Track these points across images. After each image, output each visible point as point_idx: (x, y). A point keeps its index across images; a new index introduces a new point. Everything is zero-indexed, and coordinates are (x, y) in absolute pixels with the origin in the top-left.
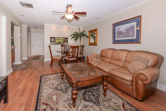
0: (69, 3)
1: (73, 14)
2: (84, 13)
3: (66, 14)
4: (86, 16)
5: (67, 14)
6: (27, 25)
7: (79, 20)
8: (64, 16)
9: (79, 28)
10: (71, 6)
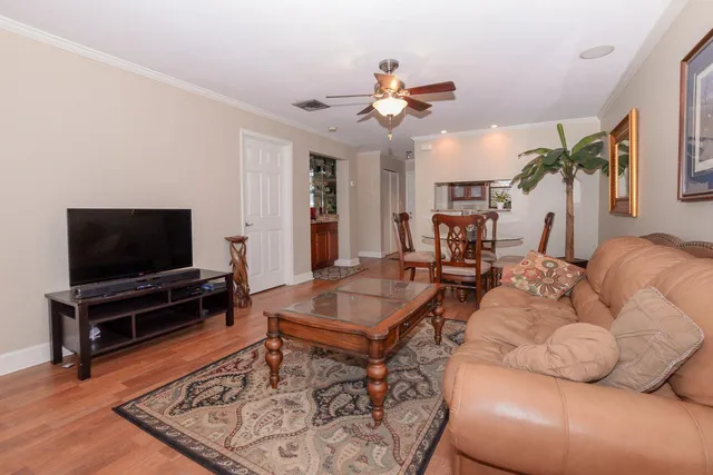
0: (389, 57)
1: (403, 93)
2: (448, 88)
3: (378, 99)
4: (453, 98)
5: (382, 98)
6: (379, 152)
7: (430, 112)
8: (370, 108)
9: (560, 128)
10: (395, 65)
